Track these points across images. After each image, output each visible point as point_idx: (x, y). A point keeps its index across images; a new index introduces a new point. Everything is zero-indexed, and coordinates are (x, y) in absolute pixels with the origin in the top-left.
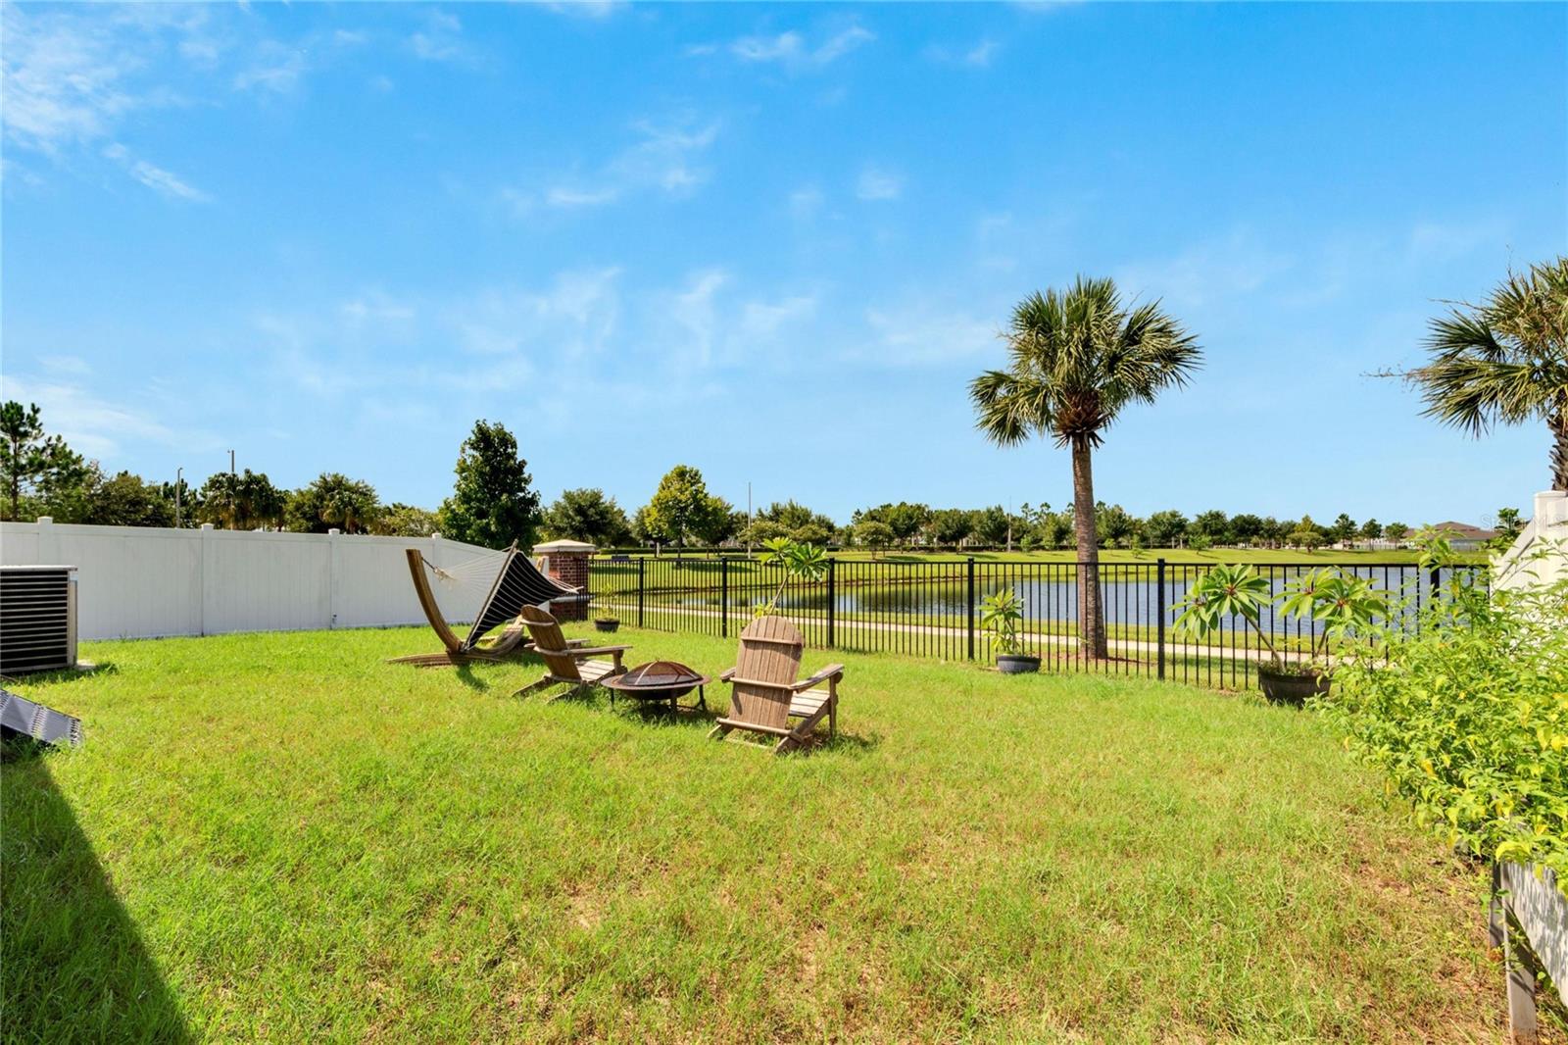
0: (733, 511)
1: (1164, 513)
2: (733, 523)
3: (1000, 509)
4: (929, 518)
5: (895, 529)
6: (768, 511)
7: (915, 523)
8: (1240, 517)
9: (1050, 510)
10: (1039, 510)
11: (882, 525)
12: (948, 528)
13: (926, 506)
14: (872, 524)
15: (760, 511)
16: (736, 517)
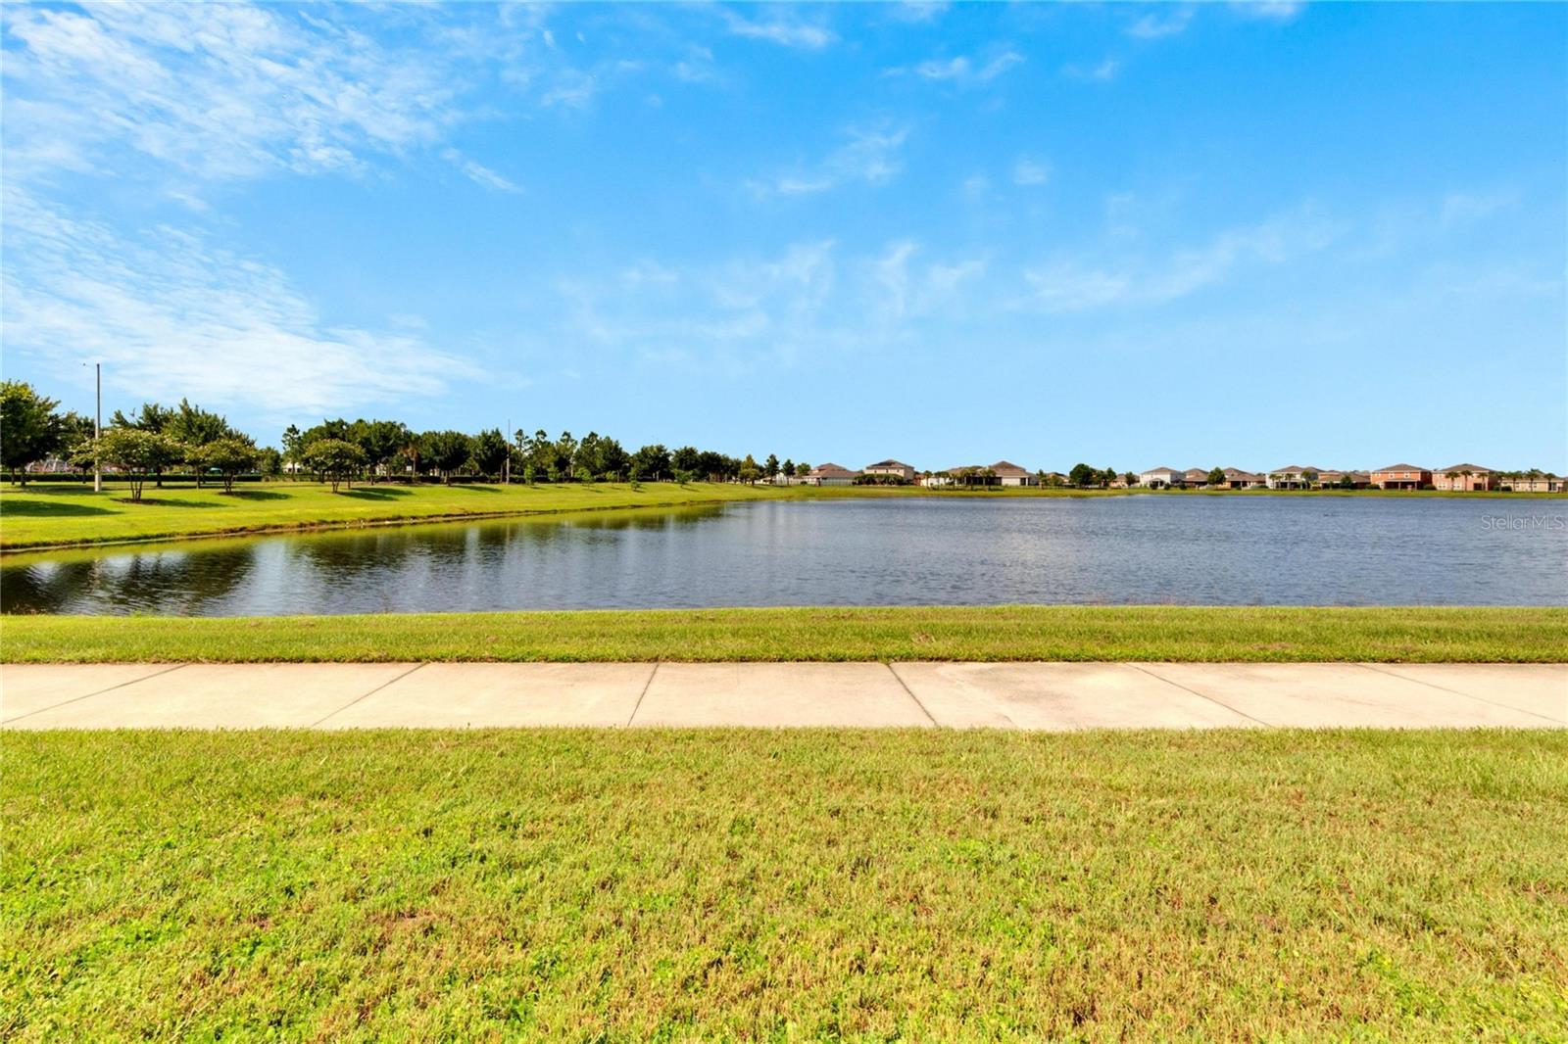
0: (61, 411)
1: (652, 447)
2: (59, 431)
3: (497, 434)
4: (409, 439)
5: (369, 451)
6: (135, 417)
7: (392, 446)
8: (706, 453)
9: (546, 439)
10: (534, 439)
11: (349, 445)
12: (437, 452)
13: (402, 424)
14: (335, 442)
15: (118, 415)
16: (64, 422)
